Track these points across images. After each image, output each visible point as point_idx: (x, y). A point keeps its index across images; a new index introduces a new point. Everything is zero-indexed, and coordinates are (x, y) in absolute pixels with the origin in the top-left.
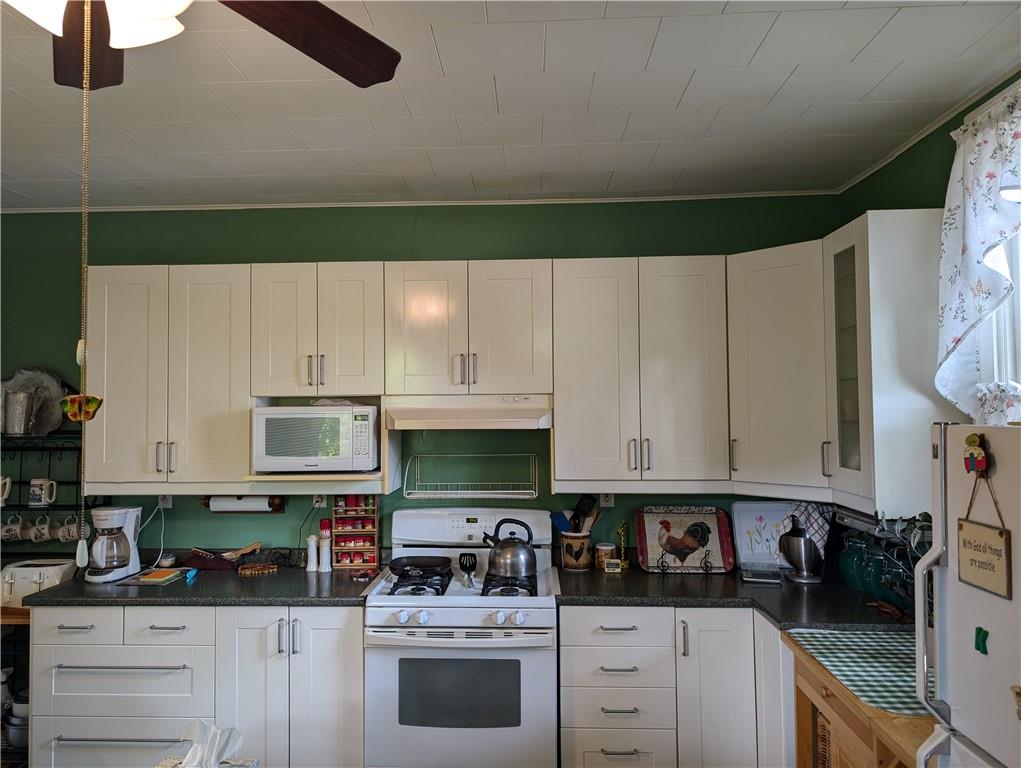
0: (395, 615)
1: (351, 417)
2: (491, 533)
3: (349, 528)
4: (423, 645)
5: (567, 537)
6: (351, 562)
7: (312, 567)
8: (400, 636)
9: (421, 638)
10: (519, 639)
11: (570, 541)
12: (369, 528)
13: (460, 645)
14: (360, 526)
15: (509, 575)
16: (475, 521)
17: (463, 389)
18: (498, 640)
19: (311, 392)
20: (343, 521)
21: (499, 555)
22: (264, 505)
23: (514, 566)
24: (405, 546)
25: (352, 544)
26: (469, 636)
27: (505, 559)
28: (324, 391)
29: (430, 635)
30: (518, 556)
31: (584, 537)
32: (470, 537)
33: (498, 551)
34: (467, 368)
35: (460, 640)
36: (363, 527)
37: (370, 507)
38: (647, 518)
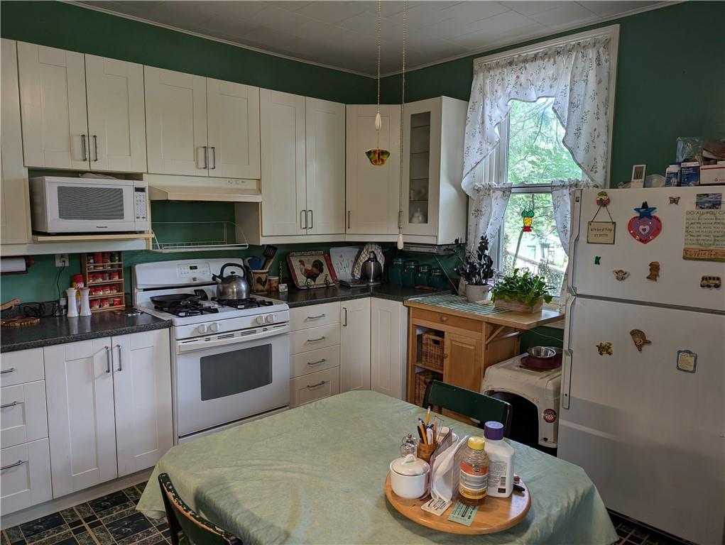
0: (197, 329)
1: (132, 189)
2: (218, 274)
3: (100, 280)
4: (216, 345)
5: (256, 273)
6: (100, 307)
7: (73, 313)
8: (201, 342)
9: (214, 341)
10: (272, 331)
11: (260, 275)
12: (116, 279)
13: (239, 341)
14: (108, 278)
15: (235, 298)
16: (196, 268)
17: (205, 172)
18: (260, 334)
19: (84, 166)
20: (94, 275)
21: (228, 287)
22: (21, 266)
23: (239, 293)
24: (145, 290)
25: (101, 293)
26: (243, 334)
27: (233, 289)
28: (96, 167)
29: (219, 338)
30: (241, 286)
31: (267, 272)
32: (194, 279)
33: (226, 285)
34: (207, 156)
35: (238, 338)
36: (110, 279)
37: (117, 263)
38: (292, 259)
